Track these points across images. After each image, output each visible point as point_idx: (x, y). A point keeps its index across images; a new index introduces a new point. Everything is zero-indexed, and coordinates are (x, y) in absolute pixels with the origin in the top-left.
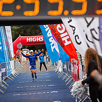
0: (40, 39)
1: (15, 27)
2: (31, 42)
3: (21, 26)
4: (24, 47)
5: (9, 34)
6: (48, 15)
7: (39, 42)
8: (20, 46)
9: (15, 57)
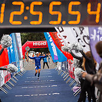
0: (43, 43)
1: (24, 34)
2: (36, 46)
3: (29, 33)
4: (31, 50)
5: (19, 40)
6: (50, 24)
7: (43, 46)
8: (28, 49)
9: (23, 57)
